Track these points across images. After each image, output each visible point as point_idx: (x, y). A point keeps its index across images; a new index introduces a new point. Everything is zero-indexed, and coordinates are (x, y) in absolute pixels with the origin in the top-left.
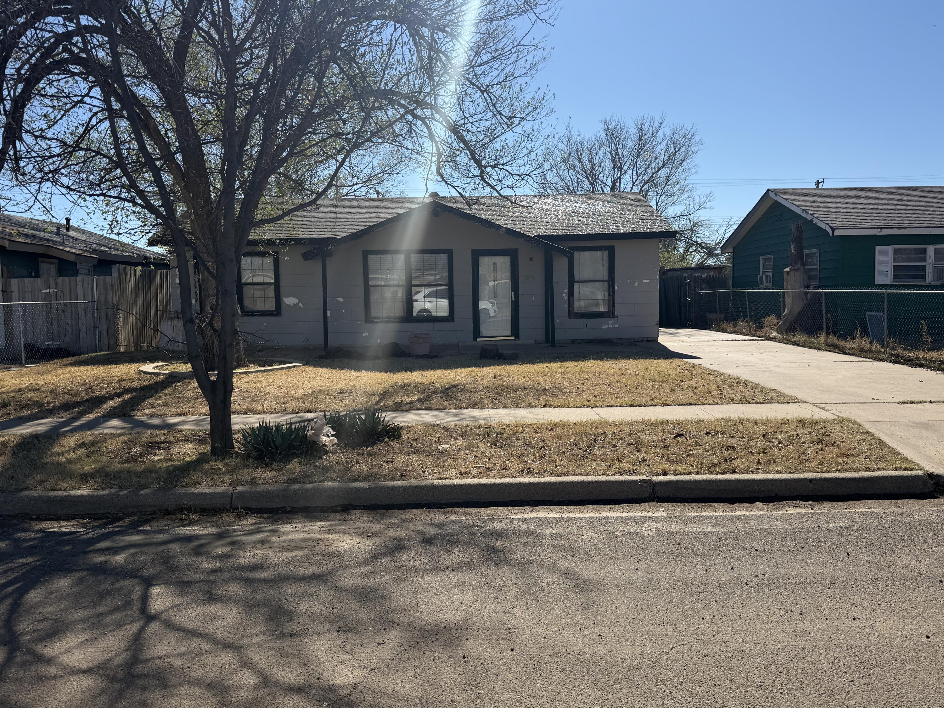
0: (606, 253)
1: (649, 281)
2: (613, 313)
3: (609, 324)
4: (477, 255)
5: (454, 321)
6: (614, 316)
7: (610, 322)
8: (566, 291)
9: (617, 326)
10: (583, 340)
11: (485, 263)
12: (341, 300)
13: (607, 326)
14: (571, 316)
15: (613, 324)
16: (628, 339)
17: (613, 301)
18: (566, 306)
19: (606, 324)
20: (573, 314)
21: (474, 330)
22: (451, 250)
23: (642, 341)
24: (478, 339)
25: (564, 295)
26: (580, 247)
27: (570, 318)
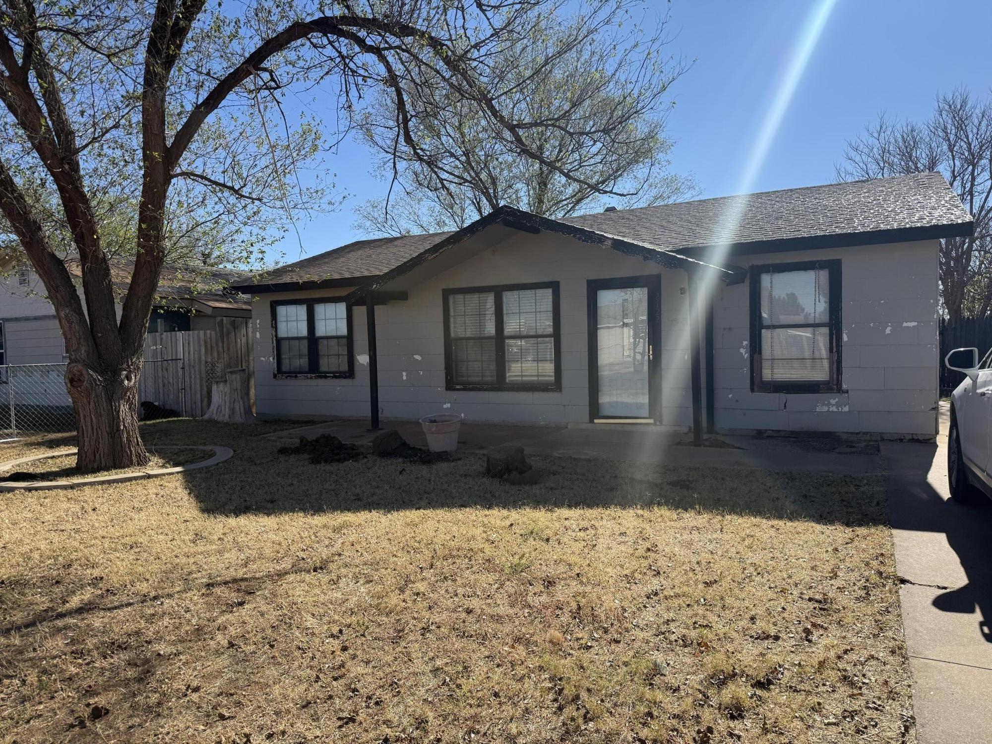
0: (824, 275)
1: (915, 324)
2: (839, 383)
3: (829, 404)
4: (595, 287)
5: (561, 391)
6: (840, 390)
7: (833, 402)
8: (745, 343)
9: (846, 409)
10: (779, 431)
11: (608, 299)
12: (418, 357)
13: (826, 409)
14: (756, 389)
15: (838, 405)
16: (871, 434)
17: (839, 362)
18: (746, 370)
19: (823, 404)
20: (758, 384)
21: (590, 405)
22: (558, 283)
23: (901, 440)
24: (596, 421)
25: (742, 351)
26: (772, 265)
27: (752, 390)
